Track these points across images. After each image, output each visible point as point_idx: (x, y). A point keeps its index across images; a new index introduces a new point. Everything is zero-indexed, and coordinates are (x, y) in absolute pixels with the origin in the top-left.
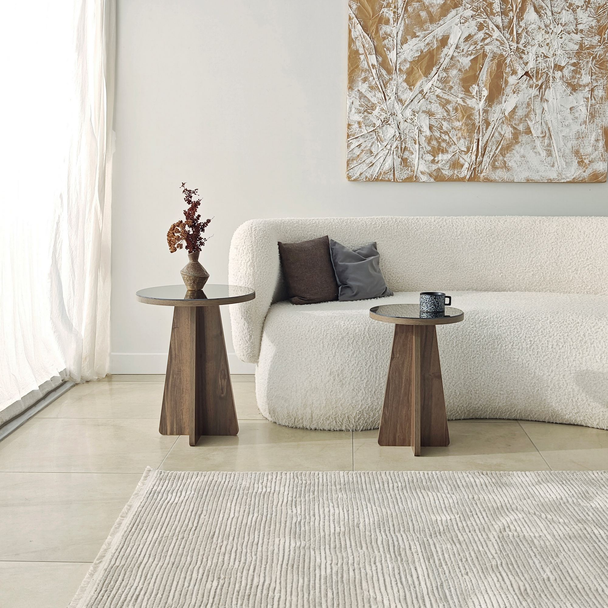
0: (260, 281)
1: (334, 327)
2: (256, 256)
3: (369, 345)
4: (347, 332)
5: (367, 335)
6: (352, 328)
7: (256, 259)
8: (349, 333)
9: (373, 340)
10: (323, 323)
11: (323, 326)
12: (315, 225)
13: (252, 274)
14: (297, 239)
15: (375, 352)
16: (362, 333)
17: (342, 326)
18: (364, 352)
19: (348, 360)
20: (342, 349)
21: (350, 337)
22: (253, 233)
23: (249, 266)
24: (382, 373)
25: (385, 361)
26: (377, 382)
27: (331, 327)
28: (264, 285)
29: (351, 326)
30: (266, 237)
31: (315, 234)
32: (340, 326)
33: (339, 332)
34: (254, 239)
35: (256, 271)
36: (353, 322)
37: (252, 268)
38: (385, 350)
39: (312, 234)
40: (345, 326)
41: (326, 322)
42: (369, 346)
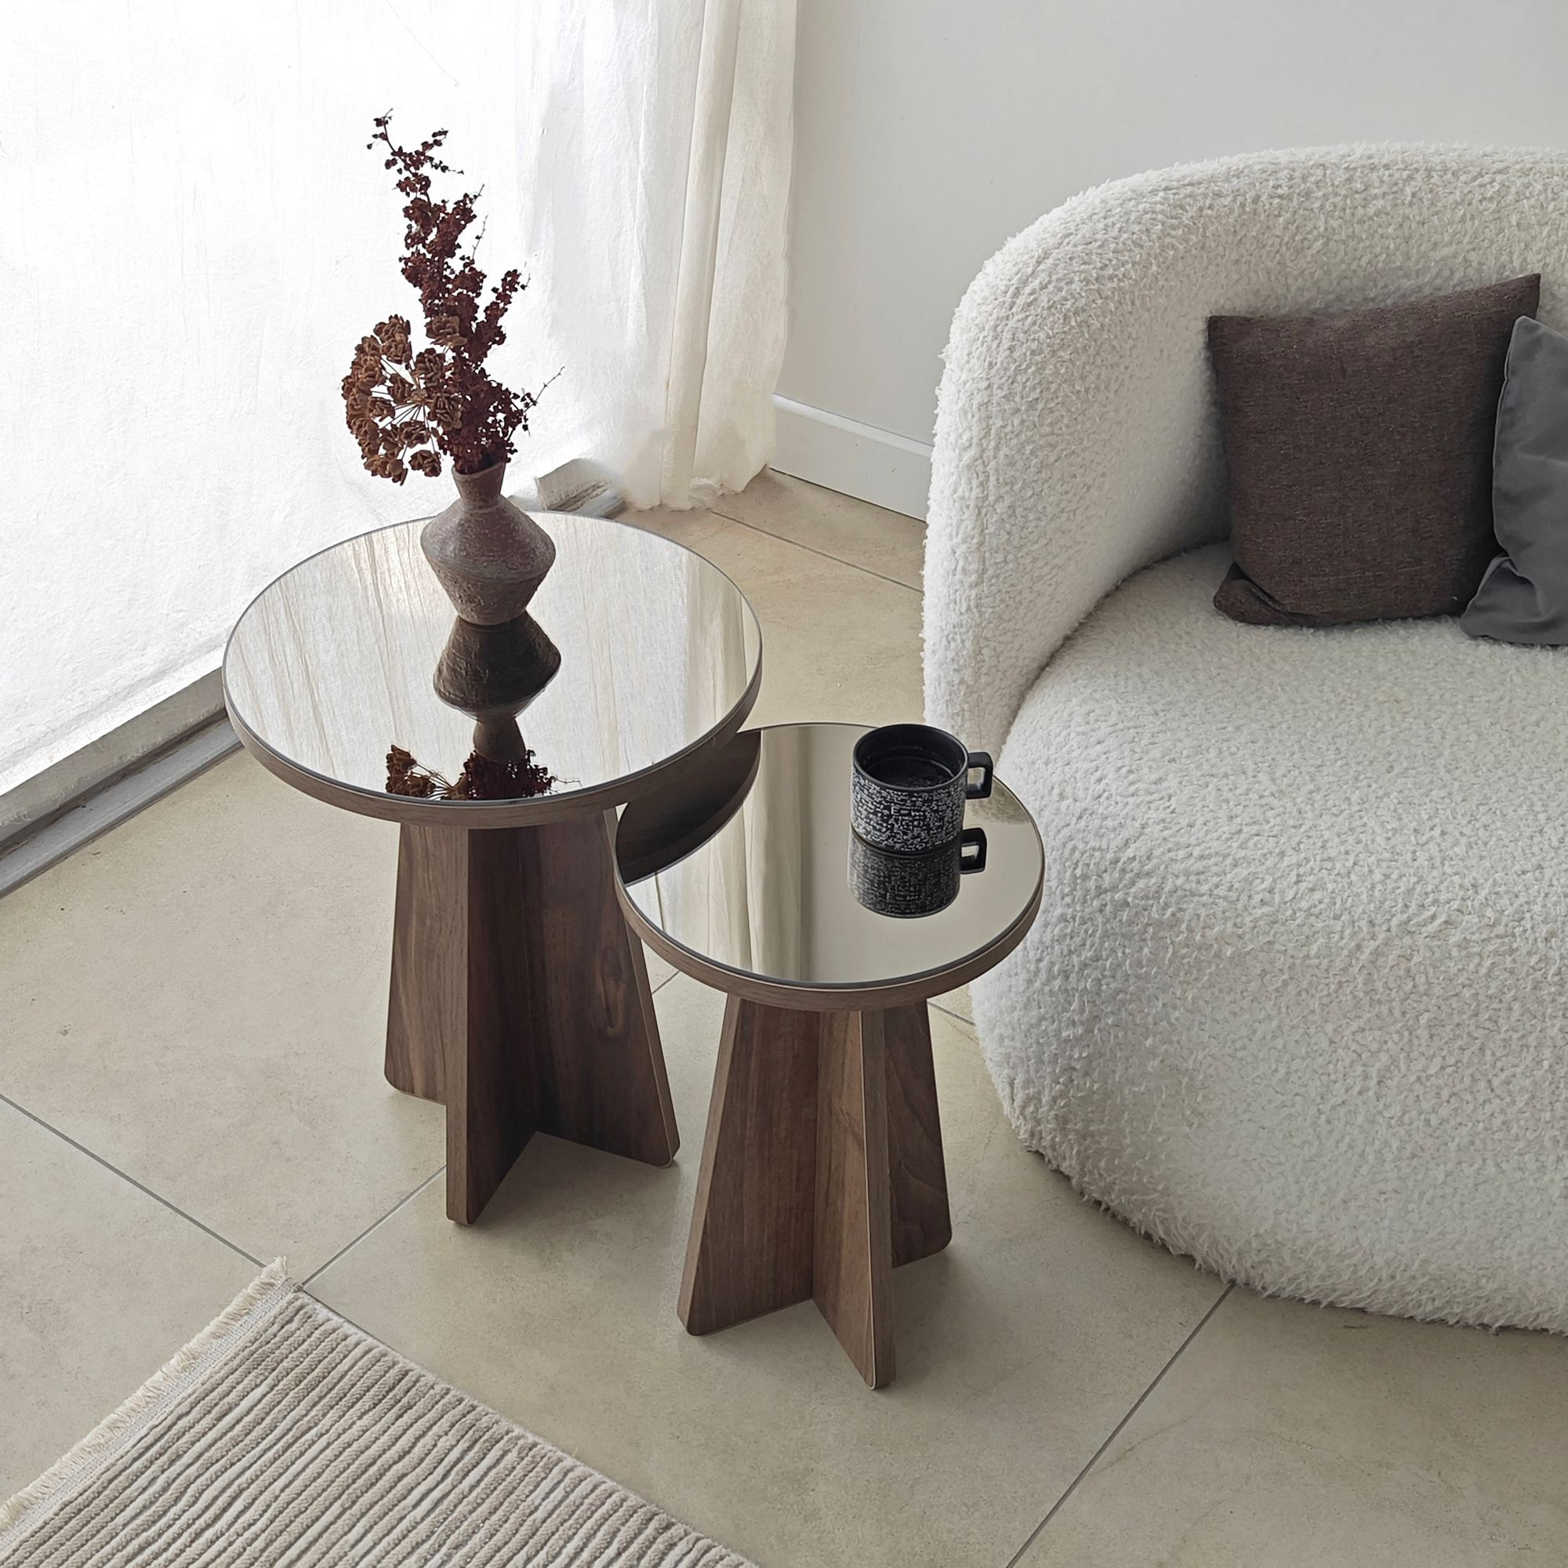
0: (1008, 541)
1: (1221, 891)
2: (998, 435)
3: (1361, 1023)
4: (1263, 939)
5: (1360, 980)
6: (1293, 925)
7: (997, 448)
8: (1278, 947)
9: (1385, 1009)
10: (1182, 854)
11: (1177, 867)
12: (1493, 206)
13: (972, 504)
14: (1356, 282)
15: (1384, 1058)
16: (1338, 965)
17: (1257, 898)
18: (1325, 1044)
19: (1244, 1048)
20: (1228, 999)
21: (1272, 962)
22: (1011, 323)
23: (969, 467)
24: (1395, 1144)
25: (1426, 1105)
26: (1364, 1170)
27: (1205, 888)
28: (1028, 560)
29: (1293, 918)
30: (1065, 354)
31: (1474, 257)
32: (1244, 897)
33: (1229, 924)
34: (1003, 354)
35: (991, 498)
36: (1317, 895)
37: (975, 483)
38: (1438, 1061)
39: (1454, 257)
40: (1266, 909)
41: (1196, 852)
42: (1354, 1026)
